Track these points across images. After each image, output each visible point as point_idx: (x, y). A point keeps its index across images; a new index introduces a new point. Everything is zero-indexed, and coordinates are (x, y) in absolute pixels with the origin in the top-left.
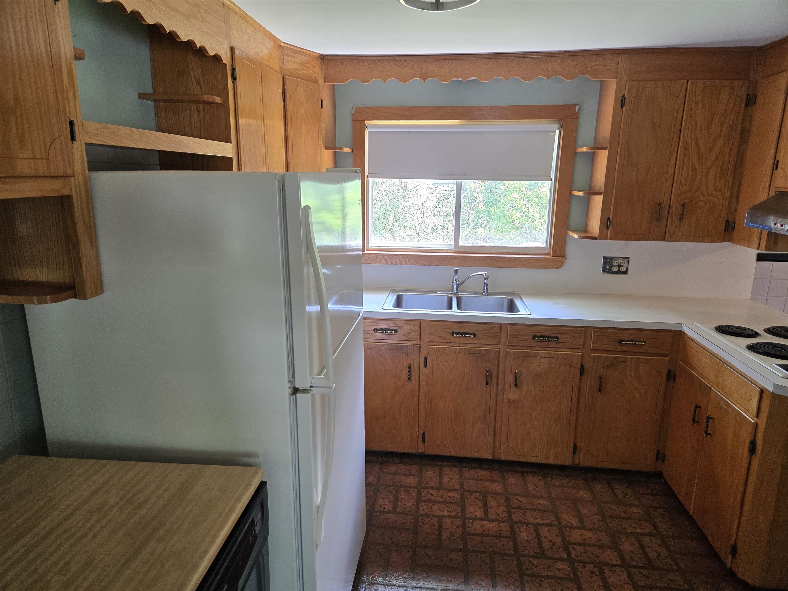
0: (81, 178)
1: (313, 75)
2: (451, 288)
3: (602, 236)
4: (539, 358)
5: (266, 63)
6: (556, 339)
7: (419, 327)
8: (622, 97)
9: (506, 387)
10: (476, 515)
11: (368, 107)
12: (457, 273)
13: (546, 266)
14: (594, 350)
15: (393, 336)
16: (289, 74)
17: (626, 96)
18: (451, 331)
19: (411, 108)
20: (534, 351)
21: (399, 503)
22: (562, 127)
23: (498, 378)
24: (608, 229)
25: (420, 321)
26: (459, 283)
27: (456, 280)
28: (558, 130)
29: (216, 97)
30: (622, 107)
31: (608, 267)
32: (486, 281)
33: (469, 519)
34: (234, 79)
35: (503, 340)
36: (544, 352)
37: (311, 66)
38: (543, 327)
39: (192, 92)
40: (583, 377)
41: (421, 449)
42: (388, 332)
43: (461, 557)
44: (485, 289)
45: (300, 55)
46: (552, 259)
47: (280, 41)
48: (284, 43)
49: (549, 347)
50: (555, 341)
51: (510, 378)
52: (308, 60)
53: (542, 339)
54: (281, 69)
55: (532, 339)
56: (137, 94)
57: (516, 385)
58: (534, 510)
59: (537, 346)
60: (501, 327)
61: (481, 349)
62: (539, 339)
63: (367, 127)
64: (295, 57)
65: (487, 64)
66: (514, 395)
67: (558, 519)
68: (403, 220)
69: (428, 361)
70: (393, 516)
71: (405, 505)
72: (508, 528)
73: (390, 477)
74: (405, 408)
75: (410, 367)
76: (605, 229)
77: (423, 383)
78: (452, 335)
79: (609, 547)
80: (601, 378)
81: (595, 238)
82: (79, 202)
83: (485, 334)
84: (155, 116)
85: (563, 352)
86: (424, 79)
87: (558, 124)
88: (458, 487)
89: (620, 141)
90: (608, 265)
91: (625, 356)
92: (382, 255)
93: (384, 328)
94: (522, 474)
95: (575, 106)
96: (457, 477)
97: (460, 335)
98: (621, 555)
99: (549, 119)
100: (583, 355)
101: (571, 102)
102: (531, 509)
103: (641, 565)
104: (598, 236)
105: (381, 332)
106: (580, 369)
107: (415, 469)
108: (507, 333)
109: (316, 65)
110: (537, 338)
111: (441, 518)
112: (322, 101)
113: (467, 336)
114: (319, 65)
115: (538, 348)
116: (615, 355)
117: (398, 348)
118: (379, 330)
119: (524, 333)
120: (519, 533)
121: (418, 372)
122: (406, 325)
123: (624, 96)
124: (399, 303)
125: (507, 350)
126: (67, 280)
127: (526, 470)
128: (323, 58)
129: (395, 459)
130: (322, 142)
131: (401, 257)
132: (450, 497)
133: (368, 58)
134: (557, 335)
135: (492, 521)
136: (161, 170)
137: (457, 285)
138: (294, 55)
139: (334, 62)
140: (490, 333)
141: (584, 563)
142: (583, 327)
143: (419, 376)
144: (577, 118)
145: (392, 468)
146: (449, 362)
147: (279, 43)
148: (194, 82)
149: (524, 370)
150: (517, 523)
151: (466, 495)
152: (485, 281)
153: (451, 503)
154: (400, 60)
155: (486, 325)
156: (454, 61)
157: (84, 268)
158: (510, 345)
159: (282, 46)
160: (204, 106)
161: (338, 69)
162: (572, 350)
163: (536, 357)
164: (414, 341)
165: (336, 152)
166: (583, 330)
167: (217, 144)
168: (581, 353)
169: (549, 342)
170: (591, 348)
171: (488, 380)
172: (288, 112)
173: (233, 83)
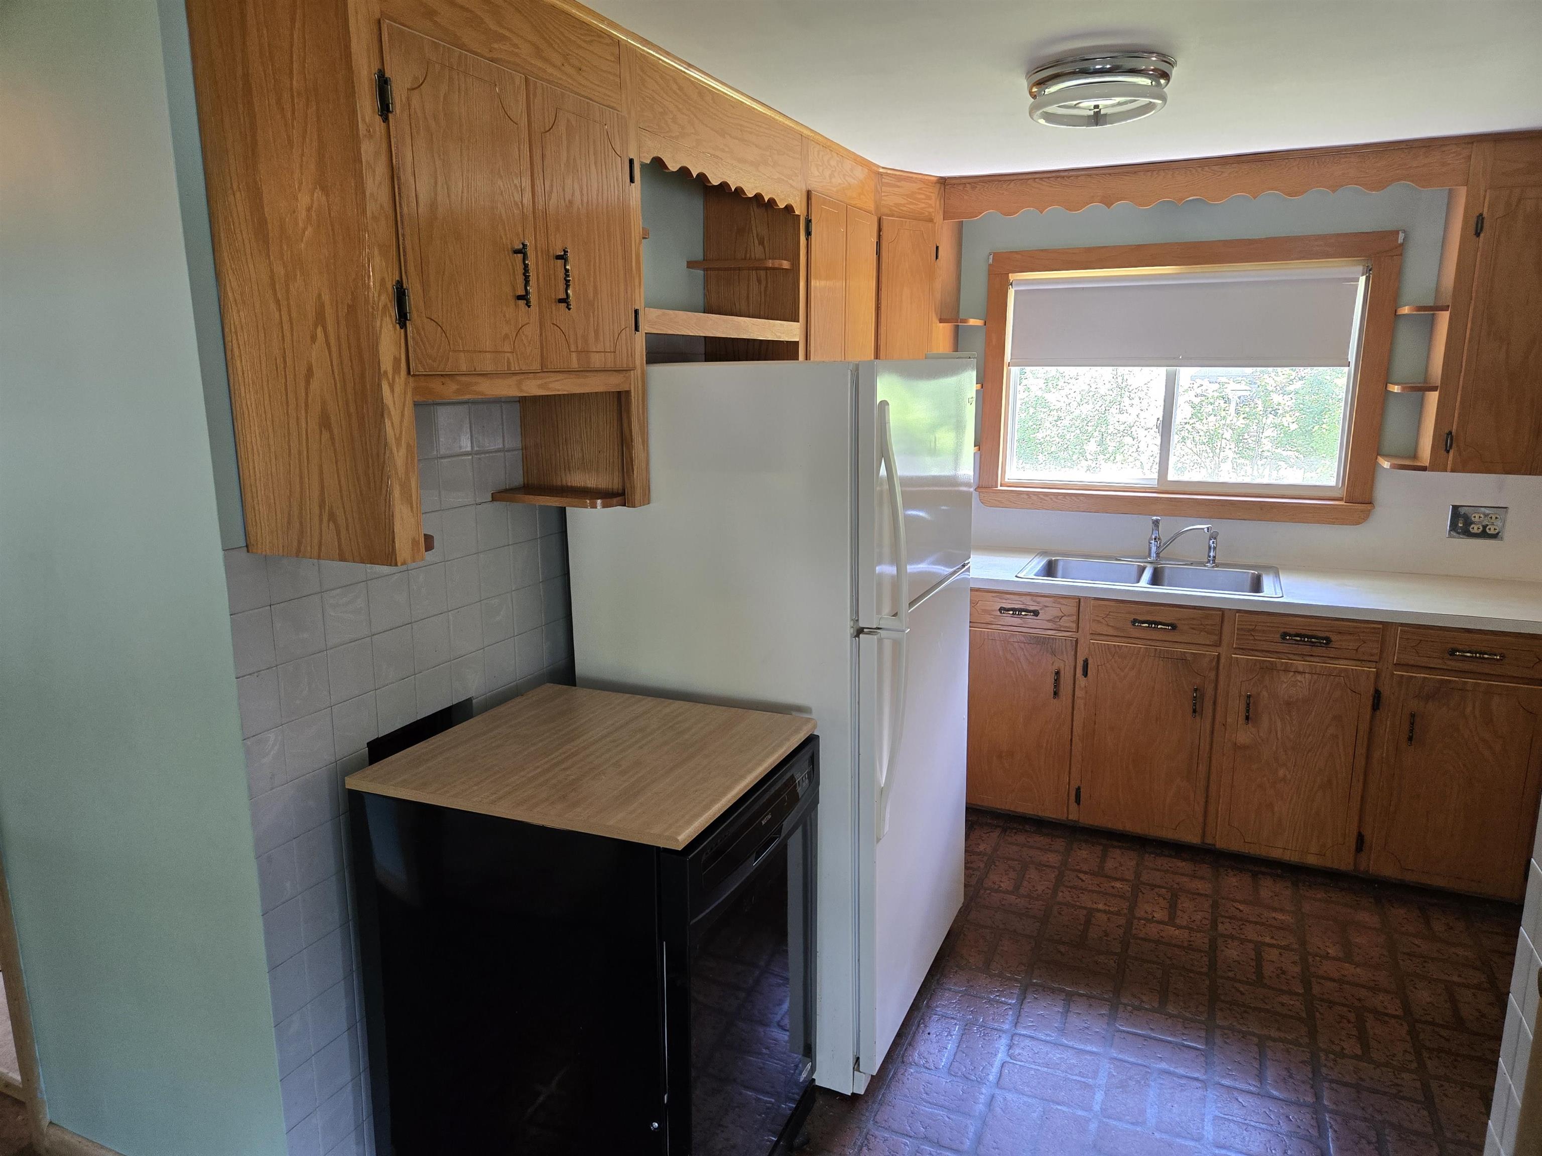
0: (639, 371)
1: (927, 209)
2: (1147, 554)
3: (1436, 465)
4: (1292, 674)
5: (853, 202)
6: (1325, 641)
7: (1076, 609)
8: (1478, 217)
9: (1229, 720)
10: (1154, 917)
11: (1016, 252)
12: (1158, 527)
13: (1333, 521)
14: (1399, 665)
15: (1031, 620)
16: (889, 212)
17: (1485, 215)
18: (1133, 617)
19: (1089, 250)
20: (1283, 661)
21: (1025, 883)
22: (1370, 270)
23: (1215, 703)
24: (1448, 452)
25: (1079, 600)
26: (1162, 545)
27: (1155, 539)
28: (1364, 277)
29: (783, 261)
30: (1478, 234)
31: (1460, 525)
32: (1213, 542)
33: (1140, 919)
34: (808, 233)
35: (1226, 638)
36: (1303, 663)
37: (923, 197)
38: (1303, 619)
39: (753, 256)
40: (1378, 713)
41: (1073, 814)
42: (1023, 613)
43: (1115, 962)
44: (1210, 557)
45: (907, 182)
46: (1344, 507)
47: (878, 166)
48: (883, 168)
49: (1311, 655)
50: (1323, 645)
51: (1237, 706)
52: (920, 189)
53: (1298, 639)
54: (877, 208)
55: (1280, 640)
56: (686, 263)
57: (1247, 718)
58: (1263, 924)
59: (1290, 652)
60: (1223, 615)
61: (1185, 652)
62: (1292, 639)
63: (1011, 284)
64: (899, 187)
65: (1220, 173)
66: (1244, 736)
67: (1303, 943)
68: (1114, 448)
69: (1089, 666)
70: (1012, 898)
71: (1034, 887)
72: (1206, 941)
73: (1015, 848)
74: (1048, 741)
75: (1058, 673)
76: (1443, 452)
77: (1080, 703)
78: (1134, 625)
79: (1387, 991)
80: (1413, 716)
81: (1424, 469)
82: (636, 398)
83: (1193, 626)
84: (704, 289)
85: (1342, 665)
86: (1109, 205)
87: (1363, 266)
88: (1130, 875)
89: (1474, 295)
90: (1461, 521)
91: (1463, 680)
92: (1028, 493)
93: (1016, 607)
94: (1255, 875)
95: (1397, 232)
96: (1133, 863)
97: (1147, 625)
98: (1406, 1007)
99: (1349, 257)
100: (1378, 675)
101: (1389, 227)
102: (1256, 923)
103: (1441, 1022)
104: (1428, 465)
105: (1011, 612)
106: (1371, 698)
107: (1060, 844)
108: (1235, 627)
109: (932, 194)
110: (1288, 638)
111: (1091, 912)
112: (937, 248)
113: (1159, 627)
114: (937, 193)
115: (1291, 656)
116: (1443, 677)
117: (1041, 642)
118: (1009, 610)
119: (1265, 629)
120: (1224, 948)
121: (1072, 684)
122: (1054, 605)
123: (1481, 215)
124: (1050, 570)
125: (1233, 656)
126: (616, 487)
127: (1263, 869)
128: (943, 182)
129: (1027, 826)
130: (934, 313)
131: (1059, 497)
132: (1113, 887)
133: (1015, 177)
134: (1327, 634)
135: (1179, 927)
136: (705, 361)
137: (1158, 548)
138: (899, 184)
139: (961, 187)
140: (1201, 624)
141: (1331, 1004)
142: (1381, 623)
143: (1074, 691)
144: (1401, 255)
145: (1021, 838)
146: (1127, 670)
147: (876, 169)
148: (756, 242)
149: (1265, 693)
150: (1222, 935)
151: (1142, 889)
152: (1211, 542)
153: (1115, 896)
154: (1069, 177)
155: (1195, 611)
156: (1162, 173)
157: (635, 472)
158: (1238, 648)
159: (881, 172)
160: (766, 272)
161: (966, 197)
162: (1358, 663)
163: (1286, 671)
164: (1068, 631)
165: (958, 325)
166: (1379, 628)
167: (781, 324)
168: (1375, 670)
169: (1312, 646)
170: (1395, 661)
171: (1195, 706)
172: (883, 272)
173: (807, 239)
